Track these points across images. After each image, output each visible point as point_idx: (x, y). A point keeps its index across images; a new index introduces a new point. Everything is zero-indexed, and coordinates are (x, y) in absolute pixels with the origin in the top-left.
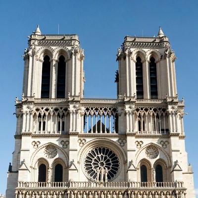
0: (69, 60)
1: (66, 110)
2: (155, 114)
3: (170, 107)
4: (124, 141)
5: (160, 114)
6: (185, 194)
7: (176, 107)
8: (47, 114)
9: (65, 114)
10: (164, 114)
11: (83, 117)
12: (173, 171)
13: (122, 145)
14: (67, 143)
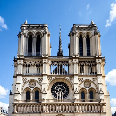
0: (43, 37)
1: (41, 62)
2: (89, 64)
3: (97, 60)
4: (72, 78)
5: (92, 64)
6: (105, 106)
7: (100, 60)
8: (30, 65)
9: (41, 64)
10: (94, 64)
11: (50, 66)
12: (99, 93)
13: (71, 80)
14: (41, 79)
